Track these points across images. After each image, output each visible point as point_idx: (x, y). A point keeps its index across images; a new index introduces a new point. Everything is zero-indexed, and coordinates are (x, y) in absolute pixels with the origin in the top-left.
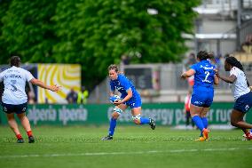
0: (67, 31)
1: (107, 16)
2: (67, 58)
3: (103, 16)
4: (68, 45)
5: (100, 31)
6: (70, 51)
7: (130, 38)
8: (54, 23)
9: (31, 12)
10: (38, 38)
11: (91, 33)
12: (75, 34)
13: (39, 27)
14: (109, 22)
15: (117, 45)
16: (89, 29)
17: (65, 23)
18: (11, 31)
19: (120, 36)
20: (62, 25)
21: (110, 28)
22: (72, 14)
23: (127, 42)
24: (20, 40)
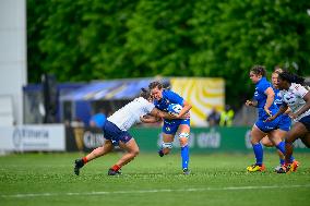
0: (206, 38)
1: (257, 19)
2: (207, 70)
3: (252, 19)
4: (209, 55)
5: (249, 37)
6: (211, 62)
7: (285, 45)
8: (191, 27)
9: (163, 14)
10: (173, 46)
11: (238, 40)
12: (218, 42)
13: (173, 32)
14: (260, 25)
15: (269, 54)
16: (234, 35)
17: (205, 27)
18: (138, 37)
19: (273, 43)
20: (201, 30)
21: (261, 34)
22: (214, 16)
23: (282, 50)
24: (149, 48)
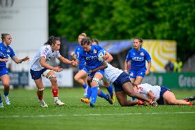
0: (165, 14)
2: (165, 35)
4: (166, 25)
5: (193, 14)
6: (168, 30)
8: (155, 7)
10: (143, 19)
11: (185, 16)
12: (172, 16)
13: (143, 10)
16: (183, 12)
17: (164, 8)
18: (121, 13)
20: (162, 9)
24: (127, 21)
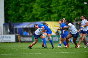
0: (55, 10)
1: (70, 5)
2: (56, 19)
4: (56, 15)
5: (67, 10)
6: (57, 17)
7: (78, 12)
8: (51, 7)
9: (43, 3)
10: (46, 12)
11: (64, 11)
12: (59, 11)
13: (46, 9)
15: (73, 15)
16: (63, 9)
18: (36, 10)
19: (74, 12)
20: (54, 8)
21: (71, 9)
22: (58, 4)
23: (77, 14)
24: (39, 13)
